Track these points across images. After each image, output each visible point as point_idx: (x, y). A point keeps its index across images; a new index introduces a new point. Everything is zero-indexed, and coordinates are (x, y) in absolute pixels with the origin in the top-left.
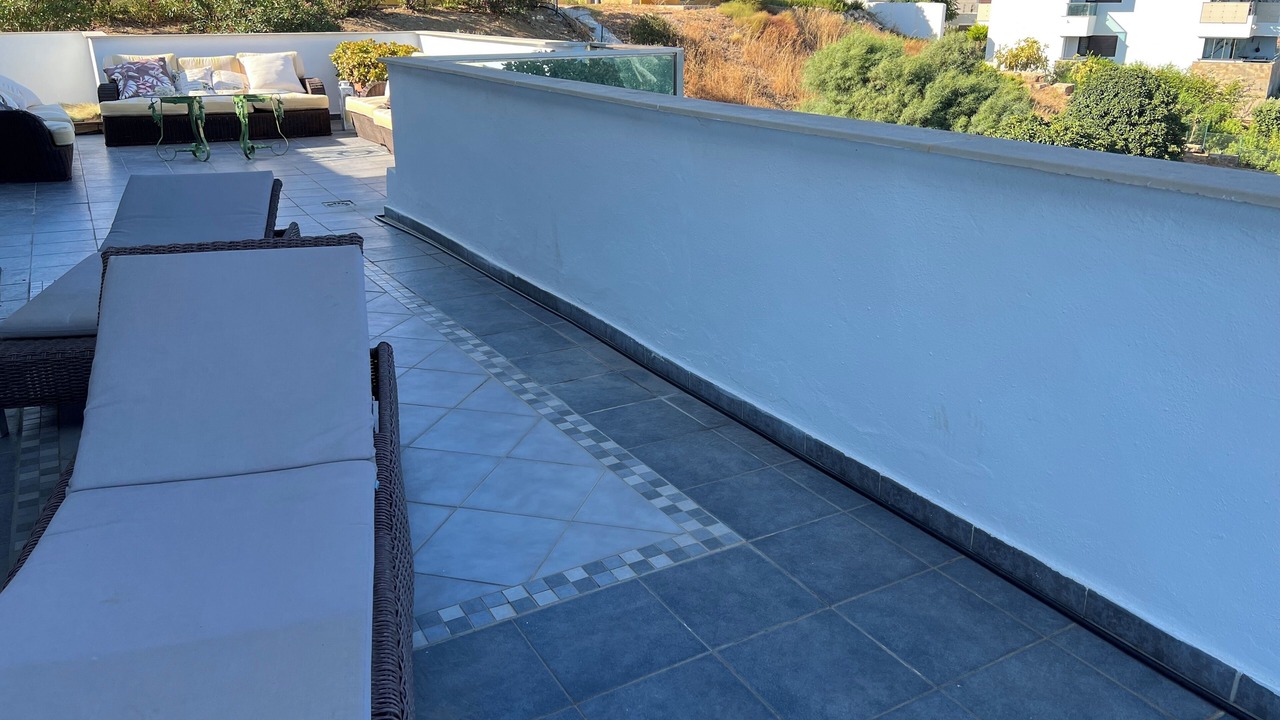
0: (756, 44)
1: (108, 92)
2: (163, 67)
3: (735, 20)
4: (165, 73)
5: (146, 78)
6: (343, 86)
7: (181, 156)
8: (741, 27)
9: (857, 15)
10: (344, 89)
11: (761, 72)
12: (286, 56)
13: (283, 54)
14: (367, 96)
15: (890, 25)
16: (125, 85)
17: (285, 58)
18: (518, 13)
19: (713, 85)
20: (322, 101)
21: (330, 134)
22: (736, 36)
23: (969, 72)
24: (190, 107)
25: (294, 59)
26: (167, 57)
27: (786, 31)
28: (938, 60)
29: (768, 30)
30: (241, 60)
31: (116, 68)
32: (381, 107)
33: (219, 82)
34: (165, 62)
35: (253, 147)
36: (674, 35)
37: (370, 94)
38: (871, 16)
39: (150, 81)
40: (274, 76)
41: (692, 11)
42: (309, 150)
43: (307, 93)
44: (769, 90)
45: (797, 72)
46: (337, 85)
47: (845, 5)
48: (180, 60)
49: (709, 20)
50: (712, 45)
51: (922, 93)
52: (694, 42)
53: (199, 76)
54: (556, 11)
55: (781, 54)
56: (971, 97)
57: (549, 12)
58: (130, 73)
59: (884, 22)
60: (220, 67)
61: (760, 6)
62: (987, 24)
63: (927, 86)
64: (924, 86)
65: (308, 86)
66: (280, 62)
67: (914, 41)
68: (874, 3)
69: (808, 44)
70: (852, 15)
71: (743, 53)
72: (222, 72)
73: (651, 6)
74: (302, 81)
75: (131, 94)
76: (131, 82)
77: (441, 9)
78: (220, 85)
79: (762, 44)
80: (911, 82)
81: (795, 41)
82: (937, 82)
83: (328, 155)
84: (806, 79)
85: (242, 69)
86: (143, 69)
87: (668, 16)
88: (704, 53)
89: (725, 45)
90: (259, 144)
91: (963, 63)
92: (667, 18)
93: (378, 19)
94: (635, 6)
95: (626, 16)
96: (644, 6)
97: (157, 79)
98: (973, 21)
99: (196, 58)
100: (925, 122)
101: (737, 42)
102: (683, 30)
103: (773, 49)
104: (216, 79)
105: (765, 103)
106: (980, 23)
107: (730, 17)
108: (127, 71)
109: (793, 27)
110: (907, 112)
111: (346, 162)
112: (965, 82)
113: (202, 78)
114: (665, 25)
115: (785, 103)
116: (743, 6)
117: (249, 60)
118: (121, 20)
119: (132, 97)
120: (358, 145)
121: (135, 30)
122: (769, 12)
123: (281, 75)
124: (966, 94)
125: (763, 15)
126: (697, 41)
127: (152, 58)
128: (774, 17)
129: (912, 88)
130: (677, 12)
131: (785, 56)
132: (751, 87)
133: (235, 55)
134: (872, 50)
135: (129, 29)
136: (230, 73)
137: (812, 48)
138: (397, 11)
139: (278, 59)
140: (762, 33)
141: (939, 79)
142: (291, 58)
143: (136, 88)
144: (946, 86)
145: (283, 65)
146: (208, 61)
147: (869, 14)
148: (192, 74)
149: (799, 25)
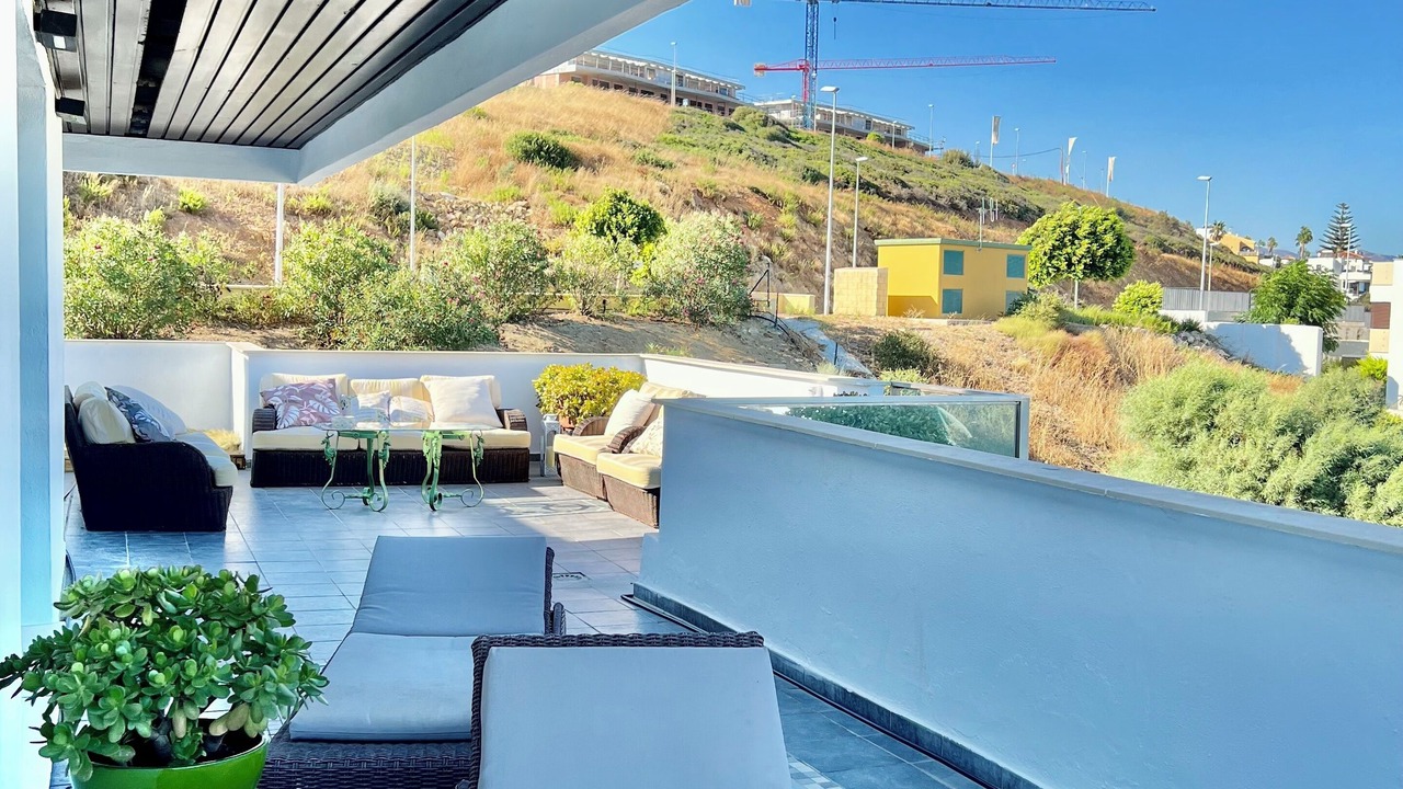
0: (1051, 374)
1: (265, 420)
2: (333, 390)
3: (1019, 342)
4: (334, 397)
5: (311, 402)
6: (548, 420)
7: (349, 503)
8: (1029, 351)
9: (1191, 339)
10: (549, 424)
11: (1058, 411)
12: (483, 381)
13: (479, 378)
14: (582, 435)
15: (1241, 354)
16: (286, 411)
17: (482, 384)
18: (725, 323)
19: (990, 425)
20: (522, 439)
21: (527, 481)
22: (1021, 361)
23: (1371, 425)
24: (370, 442)
25: (491, 385)
26: (338, 377)
27: (1093, 357)
28: (1321, 406)
29: (1068, 355)
30: (426, 384)
31: (277, 391)
32: (604, 450)
33: (396, 411)
34: (334, 385)
35: (440, 495)
36: (935, 358)
37: (586, 432)
38: (1212, 341)
39: (316, 407)
40: (467, 406)
41: (959, 327)
42: (505, 500)
43: (504, 427)
44: (1069, 437)
45: (1109, 413)
46: (541, 418)
47: (1173, 324)
48: (352, 382)
49: (984, 340)
50: (989, 374)
51: (1300, 449)
52: (962, 367)
53: (374, 402)
54: (775, 323)
55: (1087, 388)
56: (1377, 459)
57: (766, 323)
58: (293, 397)
59: (1231, 349)
60: (401, 392)
61: (1054, 323)
62: (1385, 357)
63: (1308, 441)
64: (1302, 438)
65: (506, 419)
66: (476, 388)
67: (1277, 376)
68: (1217, 324)
69: (1127, 377)
70: (1185, 339)
71: (1032, 385)
72: (402, 398)
73: (902, 319)
74: (500, 414)
75: (292, 422)
76: (293, 408)
77: (624, 316)
78: (398, 415)
79: (1058, 374)
80: (1282, 432)
81: (1106, 371)
82: (1322, 434)
83: (532, 509)
84: (1125, 424)
85: (426, 396)
86: (309, 392)
87: (927, 332)
88: (977, 383)
89: (1007, 372)
90: (449, 492)
91: (1358, 412)
92: (924, 335)
93: (544, 326)
94: (880, 318)
95: (866, 330)
96: (892, 319)
97: (323, 404)
98: (1364, 353)
99: (371, 381)
100: (1305, 493)
101: (1022, 370)
102: (946, 353)
103: (1074, 380)
104: (394, 406)
105: (1066, 453)
106: (1373, 355)
107: (1013, 336)
108: (289, 395)
109: (1103, 353)
110: (1276, 478)
111: (558, 519)
112: (1365, 437)
113: (377, 405)
114: (922, 344)
115: (1095, 455)
116: (1030, 323)
117: (434, 384)
118: (225, 320)
119: (293, 426)
120: (566, 496)
121: (240, 332)
122: (1068, 332)
123: (475, 406)
124: (1369, 454)
125: (1061, 335)
126: (967, 367)
127: (321, 379)
128: (1075, 338)
129: (1285, 441)
130: (939, 328)
131: (1092, 391)
132: (1044, 431)
133: (419, 378)
134: (1220, 386)
135: (233, 331)
136: (412, 400)
137: (1131, 382)
138: (569, 317)
139: (473, 384)
140: (1059, 359)
141: (1324, 431)
142: (487, 383)
143: (298, 413)
144: (1338, 441)
145: (478, 392)
146: (386, 385)
147: (1208, 337)
148: (365, 400)
149: (1111, 349)
